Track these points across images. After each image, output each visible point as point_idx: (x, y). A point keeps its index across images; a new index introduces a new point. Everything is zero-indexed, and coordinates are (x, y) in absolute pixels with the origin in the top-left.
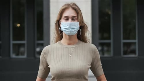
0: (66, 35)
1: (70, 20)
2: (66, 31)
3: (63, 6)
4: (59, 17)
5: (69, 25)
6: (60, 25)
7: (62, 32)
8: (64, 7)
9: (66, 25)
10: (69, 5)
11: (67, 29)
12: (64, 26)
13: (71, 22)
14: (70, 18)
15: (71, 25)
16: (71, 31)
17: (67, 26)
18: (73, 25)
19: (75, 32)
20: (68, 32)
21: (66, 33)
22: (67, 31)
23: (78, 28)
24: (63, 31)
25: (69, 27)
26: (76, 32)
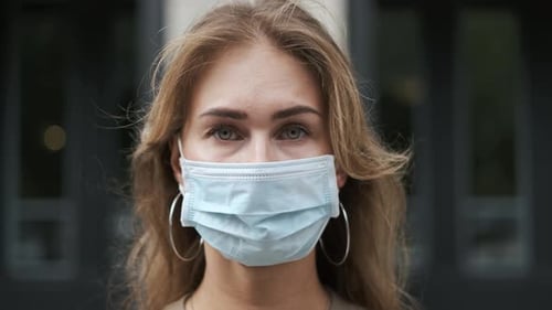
0: (226, 263)
1: (259, 139)
2: (228, 236)
3: (203, 24)
4: (168, 117)
5: (249, 188)
6: (178, 175)
7: (190, 236)
8: (204, 34)
9: (228, 190)
10: (244, 14)
11: (233, 218)
12: (209, 198)
13: (269, 157)
14: (260, 126)
15: (264, 186)
16: (267, 241)
17: (234, 194)
18: (281, 187)
19: (300, 243)
20: (241, 247)
21: (228, 250)
22: (237, 239)
23: (328, 207)
24: (200, 231)
25: (255, 204)
26: (314, 236)
